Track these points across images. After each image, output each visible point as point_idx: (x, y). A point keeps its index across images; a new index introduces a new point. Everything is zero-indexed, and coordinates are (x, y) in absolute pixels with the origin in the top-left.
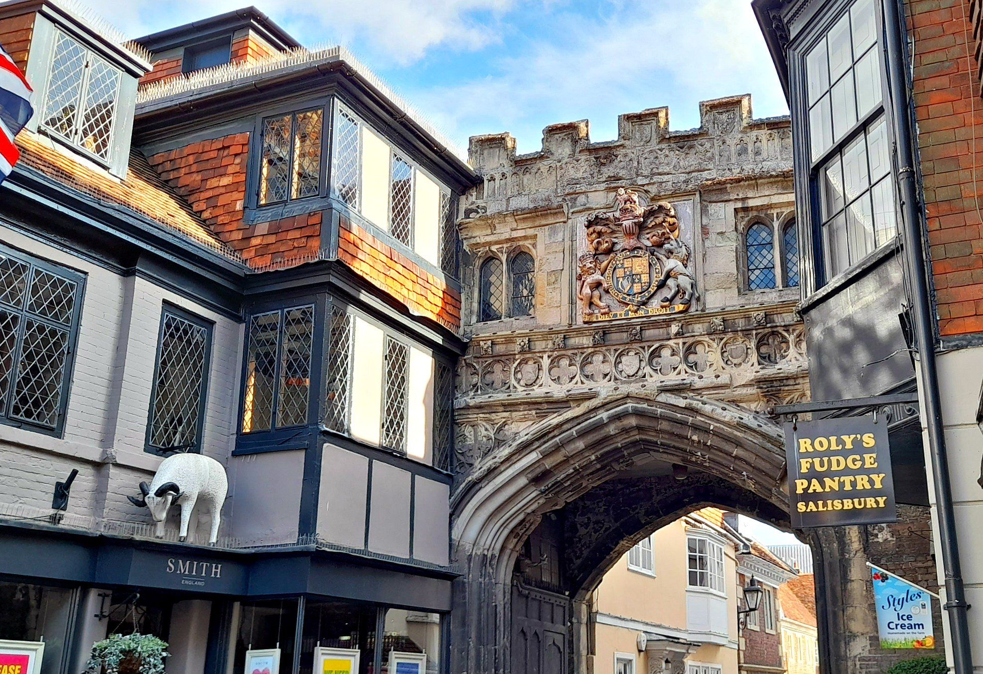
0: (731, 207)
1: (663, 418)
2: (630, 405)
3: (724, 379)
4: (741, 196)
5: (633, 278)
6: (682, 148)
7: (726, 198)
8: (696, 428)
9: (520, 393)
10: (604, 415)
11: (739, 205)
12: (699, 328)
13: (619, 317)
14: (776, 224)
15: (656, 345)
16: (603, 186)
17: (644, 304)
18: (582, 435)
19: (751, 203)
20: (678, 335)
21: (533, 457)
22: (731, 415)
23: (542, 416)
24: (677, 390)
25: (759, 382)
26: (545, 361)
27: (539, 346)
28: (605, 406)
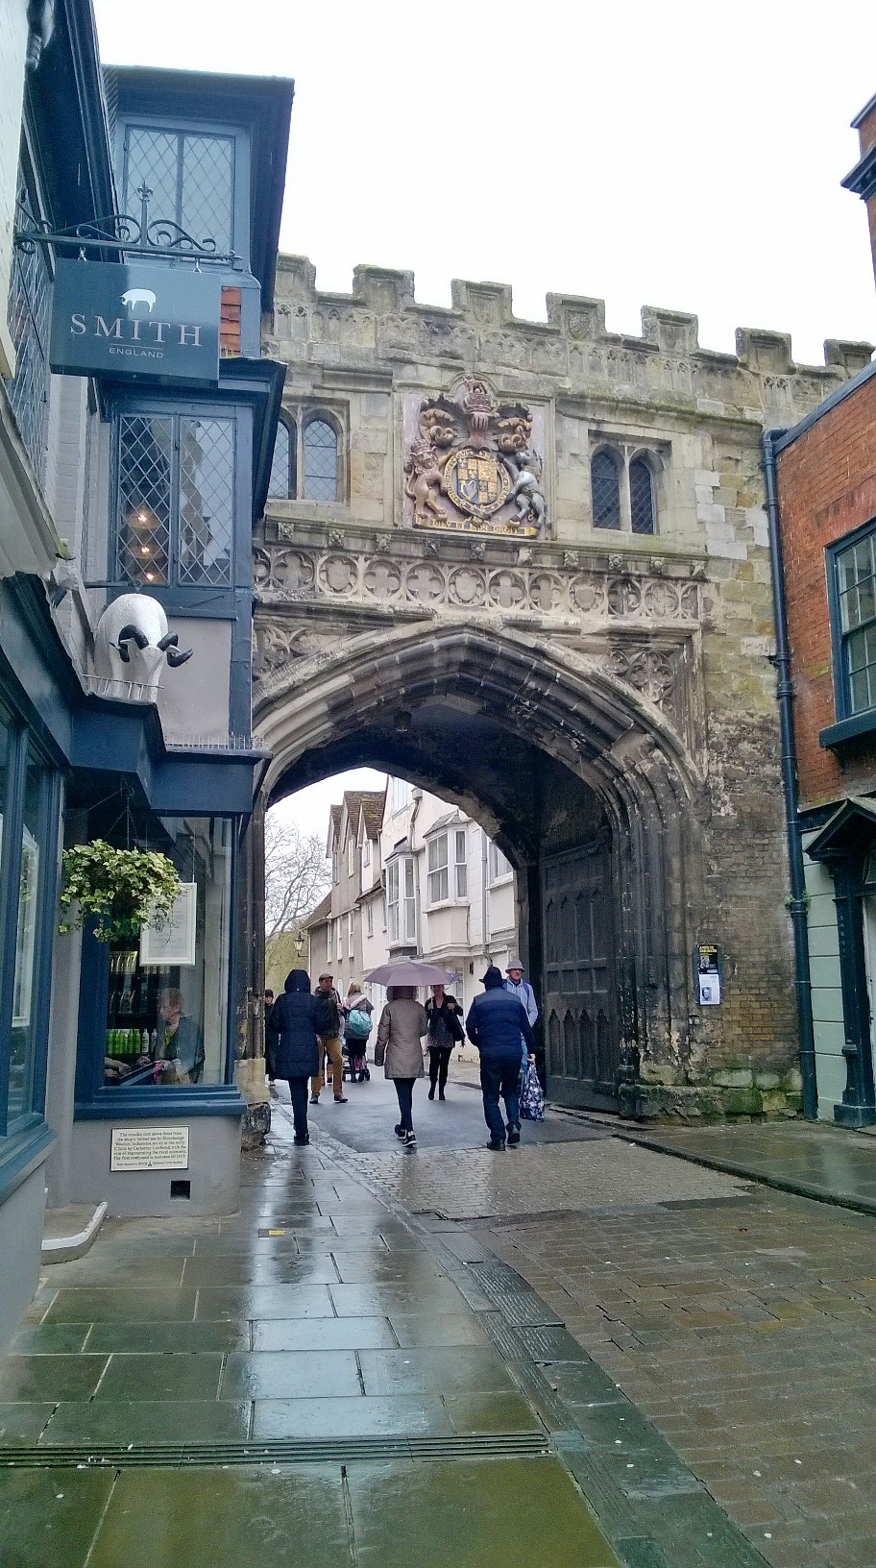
0: (586, 427)
1: (504, 657)
2: (466, 636)
3: (574, 624)
4: (597, 417)
5: (479, 484)
6: (529, 340)
7: (581, 414)
8: (538, 674)
9: (329, 597)
10: (434, 643)
11: (594, 427)
12: (547, 561)
13: (457, 528)
14: (627, 458)
15: (498, 570)
16: (437, 361)
17: (489, 518)
18: (405, 661)
19: (607, 428)
20: (527, 564)
21: (342, 680)
22: (586, 664)
23: (354, 631)
24: (525, 626)
25: (612, 633)
26: (362, 565)
27: (354, 544)
28: (437, 632)
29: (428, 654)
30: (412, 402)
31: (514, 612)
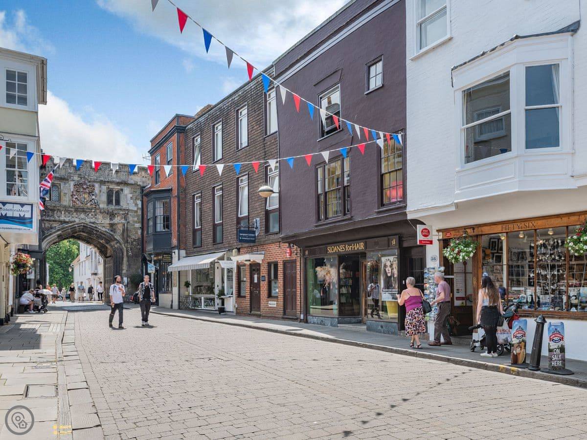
0: (106, 187)
1: (89, 228)
2: (82, 224)
3: (103, 222)
4: (108, 185)
5: (84, 198)
7: (105, 185)
8: (96, 231)
9: (57, 218)
11: (108, 187)
12: (98, 211)
13: (81, 206)
14: (114, 192)
15: (89, 213)
16: (77, 176)
17: (87, 204)
18: (71, 229)
19: (110, 187)
20: (94, 212)
22: (104, 229)
23: (62, 224)
24: (93, 223)
25: (109, 224)
26: (63, 212)
27: (62, 209)
28: (77, 224)
29: (76, 227)
30: (72, 183)
31: (92, 220)
